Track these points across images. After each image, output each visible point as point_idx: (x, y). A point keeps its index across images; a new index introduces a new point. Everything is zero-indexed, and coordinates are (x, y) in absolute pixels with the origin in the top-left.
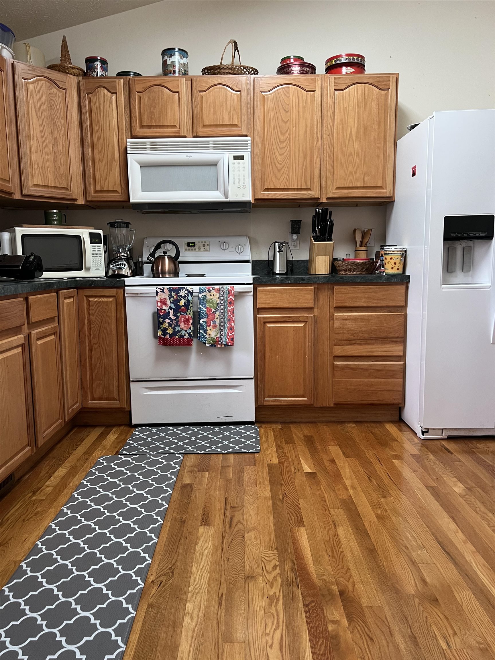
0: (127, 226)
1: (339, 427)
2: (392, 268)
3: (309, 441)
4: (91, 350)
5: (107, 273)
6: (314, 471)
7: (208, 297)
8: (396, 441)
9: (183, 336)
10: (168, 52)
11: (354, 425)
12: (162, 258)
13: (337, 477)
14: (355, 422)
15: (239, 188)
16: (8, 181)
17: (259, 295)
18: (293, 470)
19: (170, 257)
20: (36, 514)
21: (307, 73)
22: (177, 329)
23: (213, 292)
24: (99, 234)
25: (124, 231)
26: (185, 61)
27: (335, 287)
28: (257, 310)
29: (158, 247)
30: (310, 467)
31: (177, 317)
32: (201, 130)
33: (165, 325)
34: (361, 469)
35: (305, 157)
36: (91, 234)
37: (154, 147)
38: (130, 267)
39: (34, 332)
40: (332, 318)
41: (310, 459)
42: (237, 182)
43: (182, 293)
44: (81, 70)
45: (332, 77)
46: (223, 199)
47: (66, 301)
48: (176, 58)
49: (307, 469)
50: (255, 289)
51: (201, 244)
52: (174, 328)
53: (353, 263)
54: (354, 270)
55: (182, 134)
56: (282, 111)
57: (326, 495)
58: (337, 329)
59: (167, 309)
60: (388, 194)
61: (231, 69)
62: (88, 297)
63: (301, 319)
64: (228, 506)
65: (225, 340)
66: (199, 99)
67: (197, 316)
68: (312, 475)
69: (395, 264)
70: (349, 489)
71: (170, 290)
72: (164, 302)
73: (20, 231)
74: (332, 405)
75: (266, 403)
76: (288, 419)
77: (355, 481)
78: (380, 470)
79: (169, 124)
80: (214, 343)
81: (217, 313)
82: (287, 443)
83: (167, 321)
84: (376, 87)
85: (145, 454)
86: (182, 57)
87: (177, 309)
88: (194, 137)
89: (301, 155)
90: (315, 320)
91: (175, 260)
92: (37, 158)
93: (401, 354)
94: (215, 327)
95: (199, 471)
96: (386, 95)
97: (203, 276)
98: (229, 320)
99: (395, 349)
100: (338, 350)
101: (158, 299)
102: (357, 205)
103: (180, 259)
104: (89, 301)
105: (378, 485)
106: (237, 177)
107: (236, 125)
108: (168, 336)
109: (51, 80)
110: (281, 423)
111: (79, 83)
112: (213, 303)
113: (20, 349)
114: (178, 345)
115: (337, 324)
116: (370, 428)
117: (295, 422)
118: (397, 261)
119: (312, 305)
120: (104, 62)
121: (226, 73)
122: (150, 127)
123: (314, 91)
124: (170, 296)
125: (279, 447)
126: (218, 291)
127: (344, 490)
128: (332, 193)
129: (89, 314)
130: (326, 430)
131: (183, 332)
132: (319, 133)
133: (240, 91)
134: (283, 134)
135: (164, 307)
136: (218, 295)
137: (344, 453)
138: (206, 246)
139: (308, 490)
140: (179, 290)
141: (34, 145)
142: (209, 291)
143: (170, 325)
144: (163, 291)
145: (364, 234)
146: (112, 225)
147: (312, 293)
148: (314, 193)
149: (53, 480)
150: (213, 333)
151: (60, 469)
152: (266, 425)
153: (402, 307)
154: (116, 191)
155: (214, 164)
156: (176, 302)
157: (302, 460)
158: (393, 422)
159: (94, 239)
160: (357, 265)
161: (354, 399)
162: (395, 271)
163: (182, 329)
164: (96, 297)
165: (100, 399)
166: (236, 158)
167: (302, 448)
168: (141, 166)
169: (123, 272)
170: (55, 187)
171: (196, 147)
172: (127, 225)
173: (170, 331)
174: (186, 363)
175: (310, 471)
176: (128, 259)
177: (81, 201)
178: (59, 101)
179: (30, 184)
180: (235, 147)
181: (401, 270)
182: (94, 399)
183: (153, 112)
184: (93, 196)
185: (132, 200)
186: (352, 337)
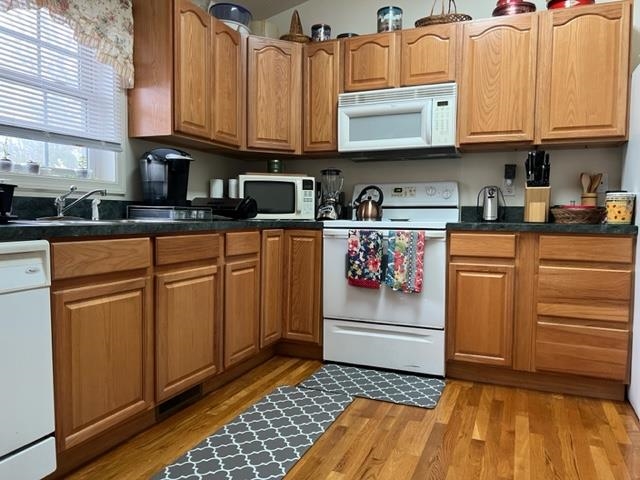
0: (338, 174)
1: (542, 397)
2: (616, 217)
3: (497, 407)
4: (292, 286)
5: (316, 216)
6: (484, 439)
7: (397, 241)
8: (608, 424)
9: (371, 279)
10: (383, 11)
11: (562, 398)
12: (366, 202)
13: (509, 451)
14: (565, 395)
15: (442, 133)
16: (235, 136)
17: (452, 241)
18: (460, 434)
19: (373, 202)
20: (203, 427)
21: (523, 12)
22: (366, 271)
23: (403, 236)
24: (311, 181)
25: (334, 178)
26: (398, 17)
27: (541, 237)
28: (450, 258)
29: (364, 192)
30: (481, 434)
31: (367, 259)
32: (408, 80)
33: (355, 267)
34: (543, 449)
35: (517, 98)
36: (304, 181)
37: (362, 99)
38: (336, 211)
39: (230, 265)
40: (537, 272)
41: (487, 426)
42: (439, 128)
43: (373, 236)
44: (307, 37)
45: (551, 12)
46: (425, 145)
47: (270, 239)
48: (390, 17)
49: (477, 435)
50: (448, 236)
51: (408, 190)
52: (363, 270)
53: (572, 212)
54: (574, 219)
55: (390, 85)
56: (492, 53)
57: (483, 469)
58: (542, 284)
59: (358, 251)
60: (619, 133)
61: (441, 18)
62: (292, 237)
63: (499, 270)
64: (371, 456)
65: (413, 286)
66: (408, 51)
67: (385, 260)
68: (479, 444)
69: (619, 212)
70: (516, 467)
71: (361, 233)
72: (355, 244)
73: (243, 178)
74: (534, 370)
75: (456, 358)
76: (484, 380)
77: (528, 461)
78: (567, 454)
79: (378, 77)
80: (402, 288)
81: (406, 258)
82: (470, 404)
83: (357, 262)
84: (604, 16)
85: (320, 390)
86: (395, 14)
87: (367, 252)
88: (402, 87)
89: (513, 96)
90: (516, 272)
91: (378, 205)
92: (262, 115)
93: (626, 319)
94: (402, 271)
95: (362, 416)
96: (617, 25)
97: (406, 220)
98: (417, 266)
99: (618, 314)
100: (543, 308)
101: (350, 241)
102: (586, 147)
103: (383, 204)
104: (293, 240)
105: (555, 471)
106: (440, 123)
107: (443, 72)
108: (356, 277)
109: (279, 49)
110: (474, 382)
111: (303, 49)
112: (402, 248)
113: (212, 278)
114: (366, 287)
115: (542, 279)
116: (580, 404)
117: (491, 384)
118: (623, 210)
119: (512, 255)
120: (327, 28)
121: (437, 23)
122: (360, 81)
123: (529, 29)
124: (361, 239)
125: (458, 407)
126: (407, 235)
127: (509, 468)
128: (547, 133)
129: (292, 252)
130: (523, 397)
131: (371, 275)
132: (534, 73)
133: (448, 38)
134: (493, 77)
135: (355, 249)
136: (407, 239)
137: (531, 427)
138: (412, 192)
139: (465, 459)
140: (369, 233)
141: (261, 104)
142: (399, 235)
143: (359, 266)
144: (355, 234)
145: (593, 179)
146: (324, 173)
147: (513, 242)
148: (527, 136)
149: (232, 400)
150: (400, 278)
151: (243, 391)
152: (456, 382)
153: (628, 264)
154: (328, 142)
155: (418, 112)
156: (366, 244)
157: (476, 426)
158: (615, 402)
159: (307, 185)
160: (576, 213)
161: (562, 367)
162: (619, 221)
163: (370, 272)
164: (299, 237)
165: (297, 332)
166: (440, 104)
167: (483, 413)
168: (350, 118)
169: (330, 216)
170: (277, 140)
171: (401, 96)
172: (338, 172)
173: (359, 272)
174: (374, 306)
175: (479, 439)
176: (336, 205)
177: (298, 152)
178: (284, 65)
179: (255, 137)
180: (440, 93)
181: (628, 220)
182: (292, 331)
183: (364, 68)
184: (309, 146)
185: (340, 150)
186: (560, 295)
